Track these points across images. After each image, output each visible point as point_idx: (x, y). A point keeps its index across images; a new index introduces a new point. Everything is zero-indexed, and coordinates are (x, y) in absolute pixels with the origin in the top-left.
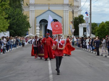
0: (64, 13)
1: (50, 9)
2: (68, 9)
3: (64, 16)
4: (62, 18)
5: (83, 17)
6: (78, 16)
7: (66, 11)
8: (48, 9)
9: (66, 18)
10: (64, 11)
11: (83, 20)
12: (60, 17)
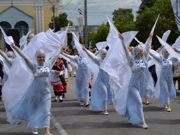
0: (37, 11)
1: (13, 5)
2: (42, 5)
3: (37, 16)
4: (33, 18)
5: (67, 16)
6: (58, 16)
7: (40, 8)
8: (11, 5)
9: (40, 18)
10: (37, 8)
11: (67, 21)
12: (30, 17)
